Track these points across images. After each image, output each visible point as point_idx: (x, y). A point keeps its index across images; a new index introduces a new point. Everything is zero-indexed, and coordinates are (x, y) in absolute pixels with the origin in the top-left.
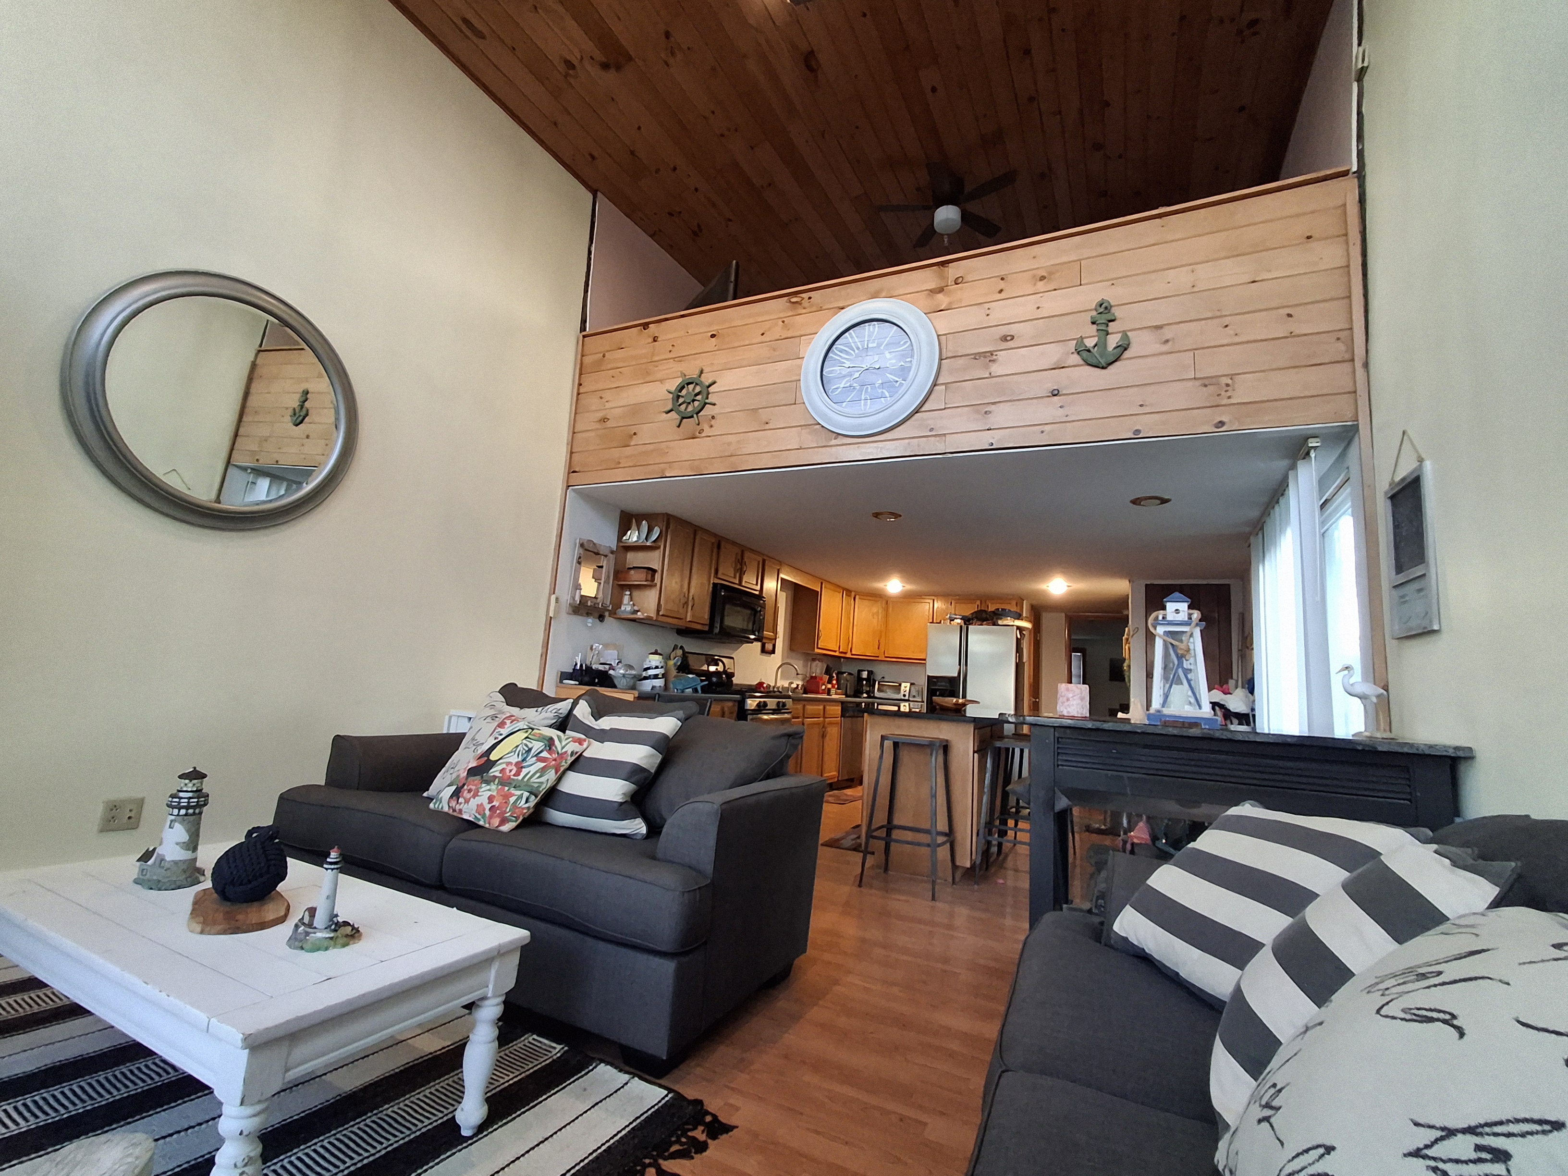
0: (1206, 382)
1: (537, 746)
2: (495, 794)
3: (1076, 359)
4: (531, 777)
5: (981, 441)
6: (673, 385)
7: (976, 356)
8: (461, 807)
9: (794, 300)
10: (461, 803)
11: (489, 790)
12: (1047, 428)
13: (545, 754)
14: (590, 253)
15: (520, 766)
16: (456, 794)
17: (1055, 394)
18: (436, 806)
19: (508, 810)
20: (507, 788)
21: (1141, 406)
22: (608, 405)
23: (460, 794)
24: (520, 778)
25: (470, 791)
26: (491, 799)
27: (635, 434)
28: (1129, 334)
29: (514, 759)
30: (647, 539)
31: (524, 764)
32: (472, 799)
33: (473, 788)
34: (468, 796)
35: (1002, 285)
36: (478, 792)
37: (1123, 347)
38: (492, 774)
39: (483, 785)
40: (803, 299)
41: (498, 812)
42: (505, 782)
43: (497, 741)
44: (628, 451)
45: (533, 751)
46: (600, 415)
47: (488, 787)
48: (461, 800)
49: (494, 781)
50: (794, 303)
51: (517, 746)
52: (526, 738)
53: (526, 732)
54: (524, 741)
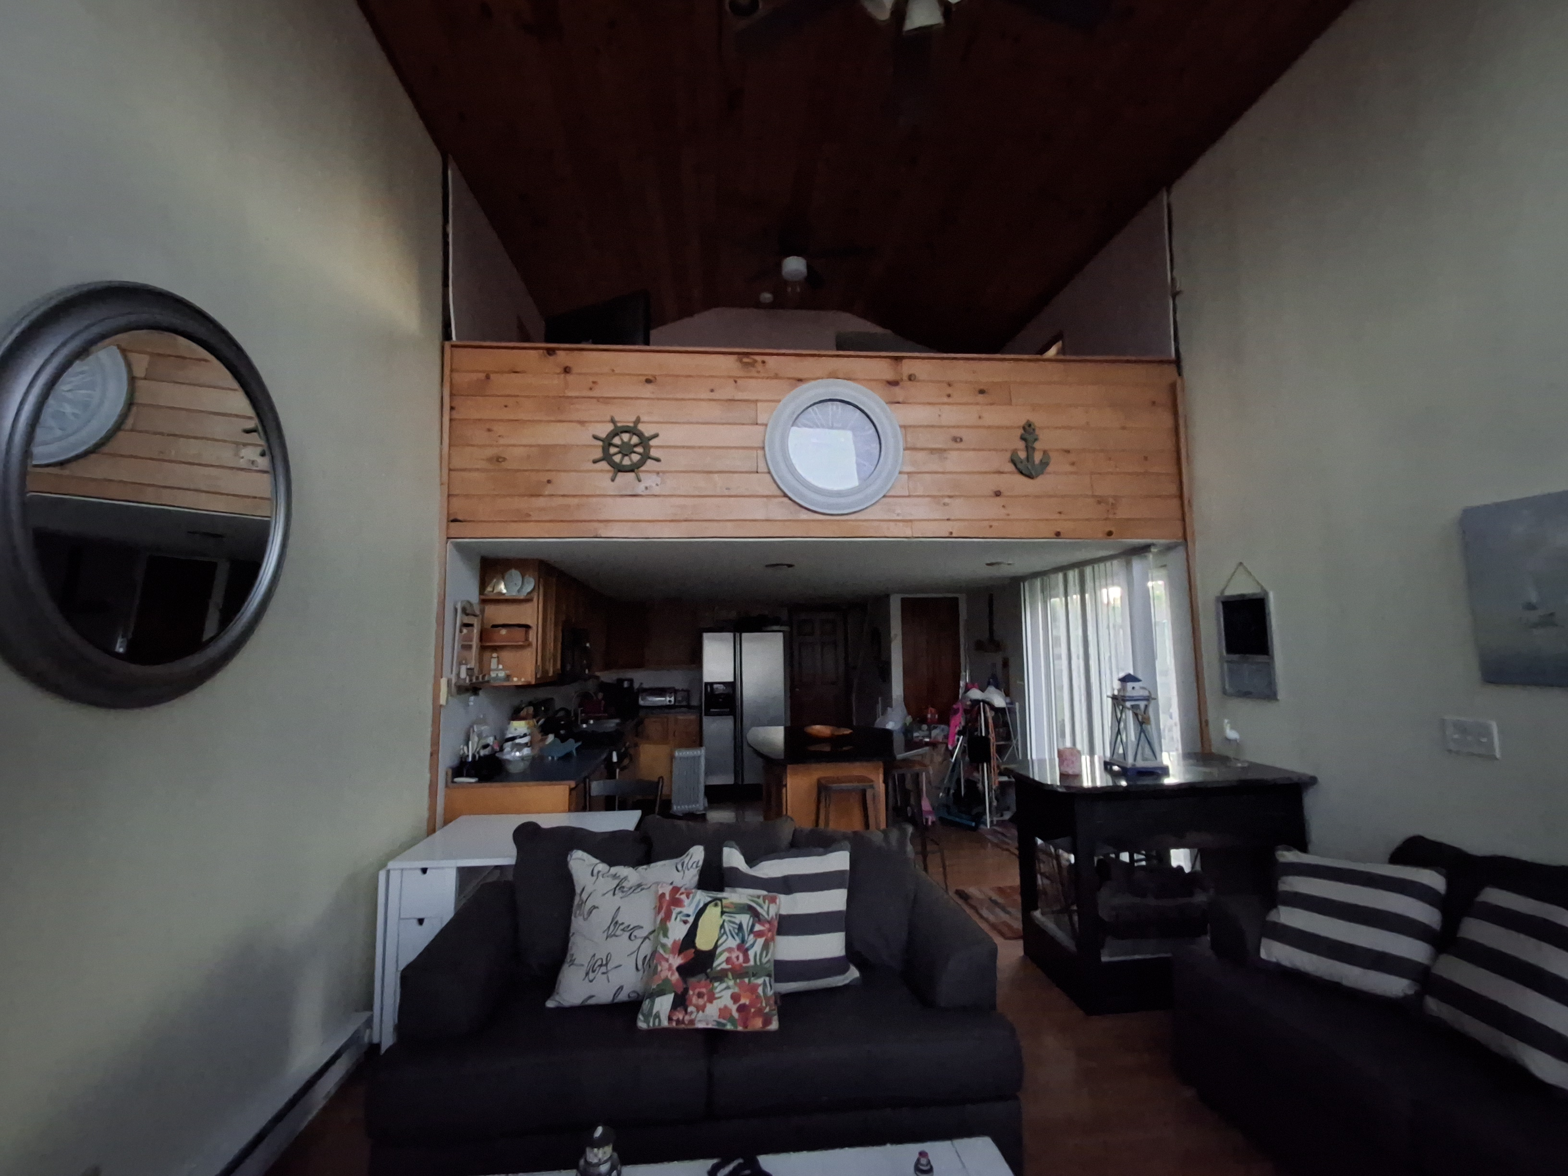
0: (1100, 501)
1: (745, 919)
2: (737, 990)
3: (1010, 467)
4: (760, 959)
5: (942, 529)
6: (604, 430)
7: (932, 451)
8: (693, 1017)
9: (745, 360)
10: (692, 1013)
11: (728, 988)
12: (994, 524)
13: (758, 927)
15: (743, 948)
16: (680, 1002)
17: (998, 494)
18: (651, 1024)
19: (764, 1005)
20: (746, 980)
21: (1060, 513)
22: (502, 441)
23: (687, 1003)
24: (752, 963)
25: (700, 995)
26: (735, 998)
27: (549, 482)
28: (1051, 454)
29: (733, 943)
30: (519, 591)
31: (747, 945)
32: (709, 1005)
33: (704, 990)
34: (701, 1002)
35: (949, 391)
36: (714, 994)
37: (1045, 464)
38: (719, 968)
39: (716, 984)
40: (756, 361)
41: (753, 1010)
42: (739, 973)
43: (688, 926)
44: (541, 502)
45: (745, 927)
46: (490, 452)
47: (724, 985)
48: (691, 1009)
49: (727, 976)
50: (747, 364)
51: (722, 926)
52: (723, 913)
53: (716, 905)
54: (724, 917)
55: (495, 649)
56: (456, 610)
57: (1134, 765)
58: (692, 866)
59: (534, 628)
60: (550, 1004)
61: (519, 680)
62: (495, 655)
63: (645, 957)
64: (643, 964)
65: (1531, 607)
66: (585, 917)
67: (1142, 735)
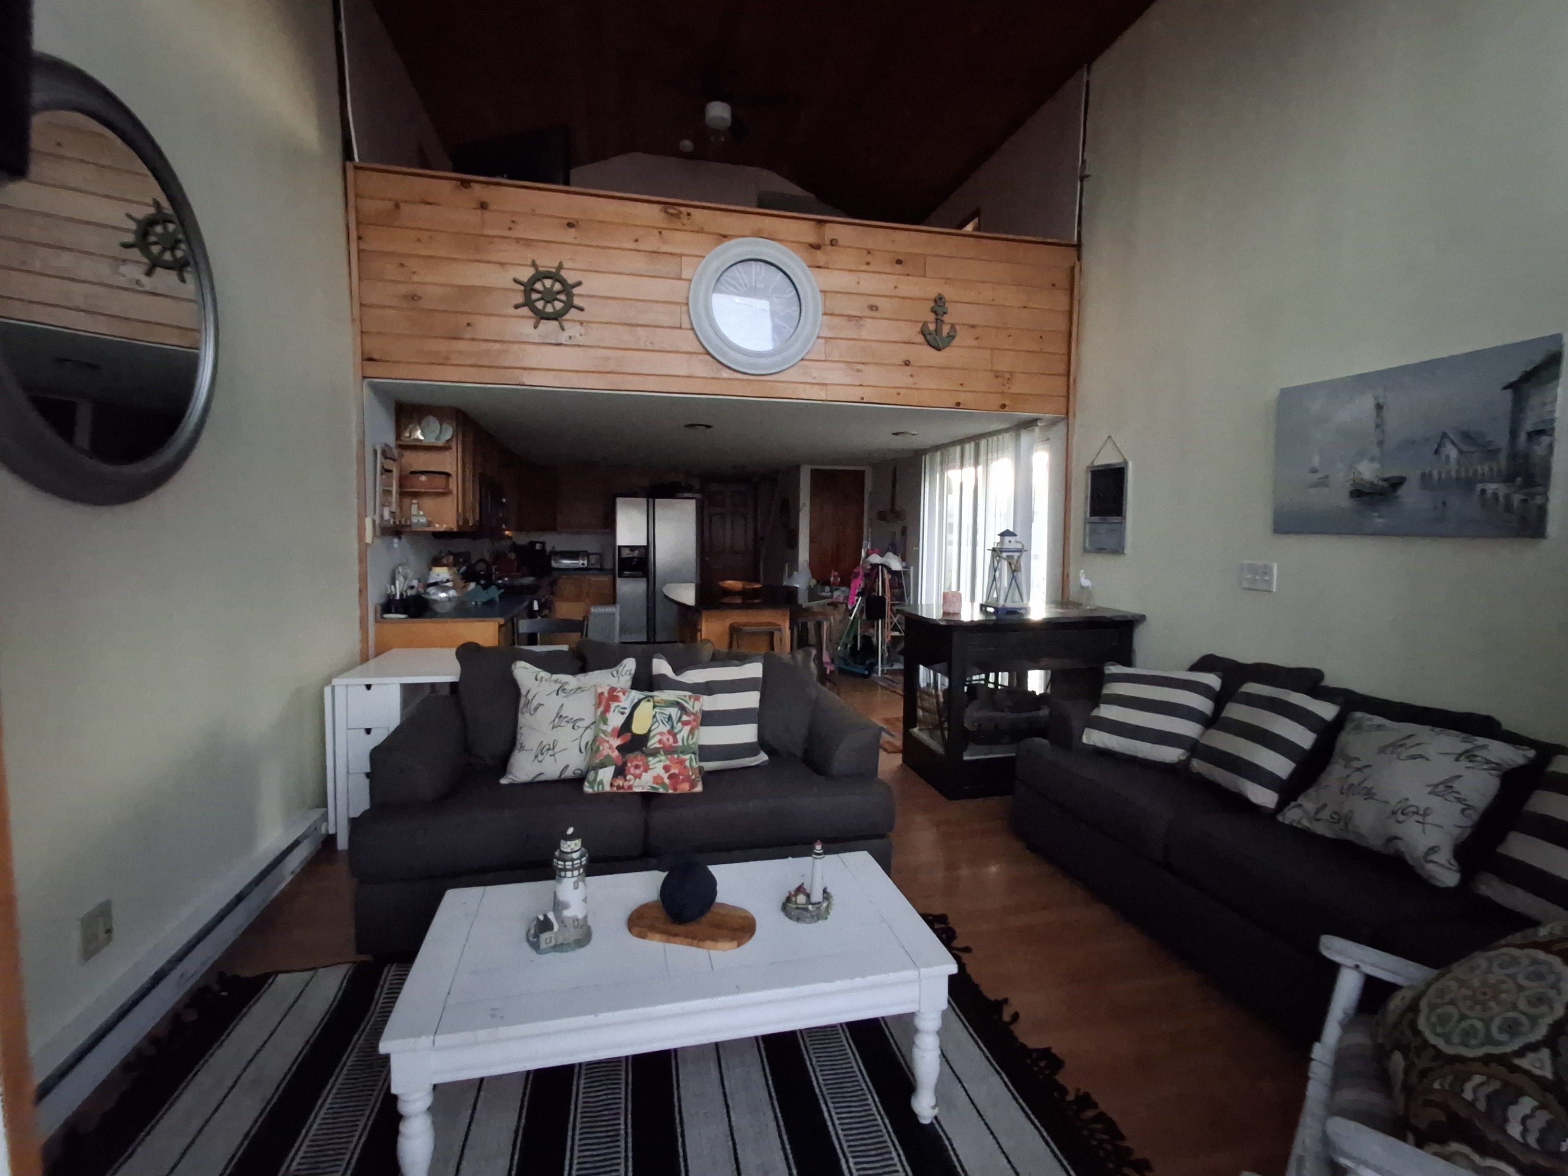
0: (997, 375)
1: (674, 712)
2: (668, 763)
3: (920, 338)
4: (687, 742)
5: (854, 394)
6: (526, 274)
7: (850, 317)
8: (631, 783)
9: (671, 211)
10: (630, 780)
11: (660, 761)
12: (902, 391)
13: (685, 718)
14: (338, 35)
15: (672, 733)
16: (621, 772)
17: (907, 363)
18: (596, 789)
19: (691, 774)
20: (676, 756)
21: (961, 385)
22: (416, 278)
23: (626, 772)
24: (680, 743)
25: (637, 767)
26: (666, 769)
27: (468, 324)
28: (957, 327)
29: (665, 728)
30: (438, 438)
31: (676, 731)
32: (644, 774)
33: (640, 763)
34: (638, 772)
35: (869, 258)
36: (648, 766)
37: (951, 337)
38: (652, 747)
39: (650, 759)
40: (680, 212)
41: (681, 777)
42: (669, 751)
43: (625, 716)
44: (461, 345)
45: (674, 717)
46: (403, 289)
47: (657, 759)
48: (628, 777)
49: (659, 753)
50: (672, 215)
51: (654, 716)
52: (654, 707)
53: (649, 701)
54: (656, 710)
55: (415, 495)
56: (375, 452)
57: (1004, 606)
58: (626, 674)
59: (454, 476)
60: (503, 781)
61: (441, 526)
62: (415, 501)
63: (587, 743)
64: (586, 748)
65: (1314, 471)
66: (532, 712)
67: (1014, 582)
